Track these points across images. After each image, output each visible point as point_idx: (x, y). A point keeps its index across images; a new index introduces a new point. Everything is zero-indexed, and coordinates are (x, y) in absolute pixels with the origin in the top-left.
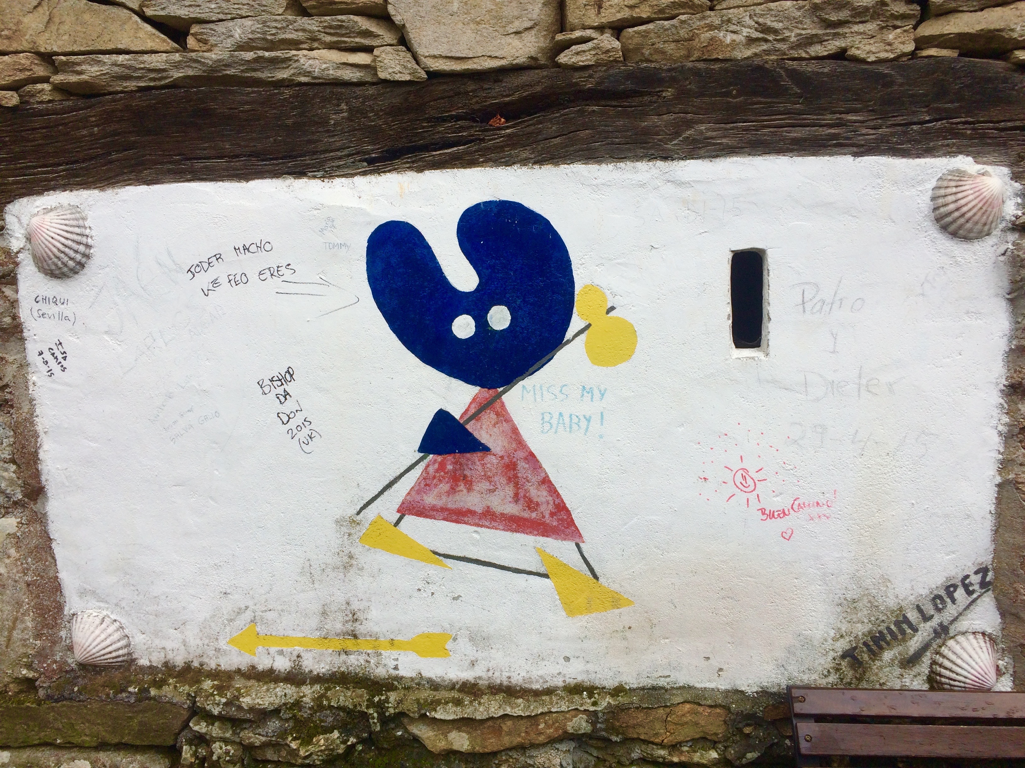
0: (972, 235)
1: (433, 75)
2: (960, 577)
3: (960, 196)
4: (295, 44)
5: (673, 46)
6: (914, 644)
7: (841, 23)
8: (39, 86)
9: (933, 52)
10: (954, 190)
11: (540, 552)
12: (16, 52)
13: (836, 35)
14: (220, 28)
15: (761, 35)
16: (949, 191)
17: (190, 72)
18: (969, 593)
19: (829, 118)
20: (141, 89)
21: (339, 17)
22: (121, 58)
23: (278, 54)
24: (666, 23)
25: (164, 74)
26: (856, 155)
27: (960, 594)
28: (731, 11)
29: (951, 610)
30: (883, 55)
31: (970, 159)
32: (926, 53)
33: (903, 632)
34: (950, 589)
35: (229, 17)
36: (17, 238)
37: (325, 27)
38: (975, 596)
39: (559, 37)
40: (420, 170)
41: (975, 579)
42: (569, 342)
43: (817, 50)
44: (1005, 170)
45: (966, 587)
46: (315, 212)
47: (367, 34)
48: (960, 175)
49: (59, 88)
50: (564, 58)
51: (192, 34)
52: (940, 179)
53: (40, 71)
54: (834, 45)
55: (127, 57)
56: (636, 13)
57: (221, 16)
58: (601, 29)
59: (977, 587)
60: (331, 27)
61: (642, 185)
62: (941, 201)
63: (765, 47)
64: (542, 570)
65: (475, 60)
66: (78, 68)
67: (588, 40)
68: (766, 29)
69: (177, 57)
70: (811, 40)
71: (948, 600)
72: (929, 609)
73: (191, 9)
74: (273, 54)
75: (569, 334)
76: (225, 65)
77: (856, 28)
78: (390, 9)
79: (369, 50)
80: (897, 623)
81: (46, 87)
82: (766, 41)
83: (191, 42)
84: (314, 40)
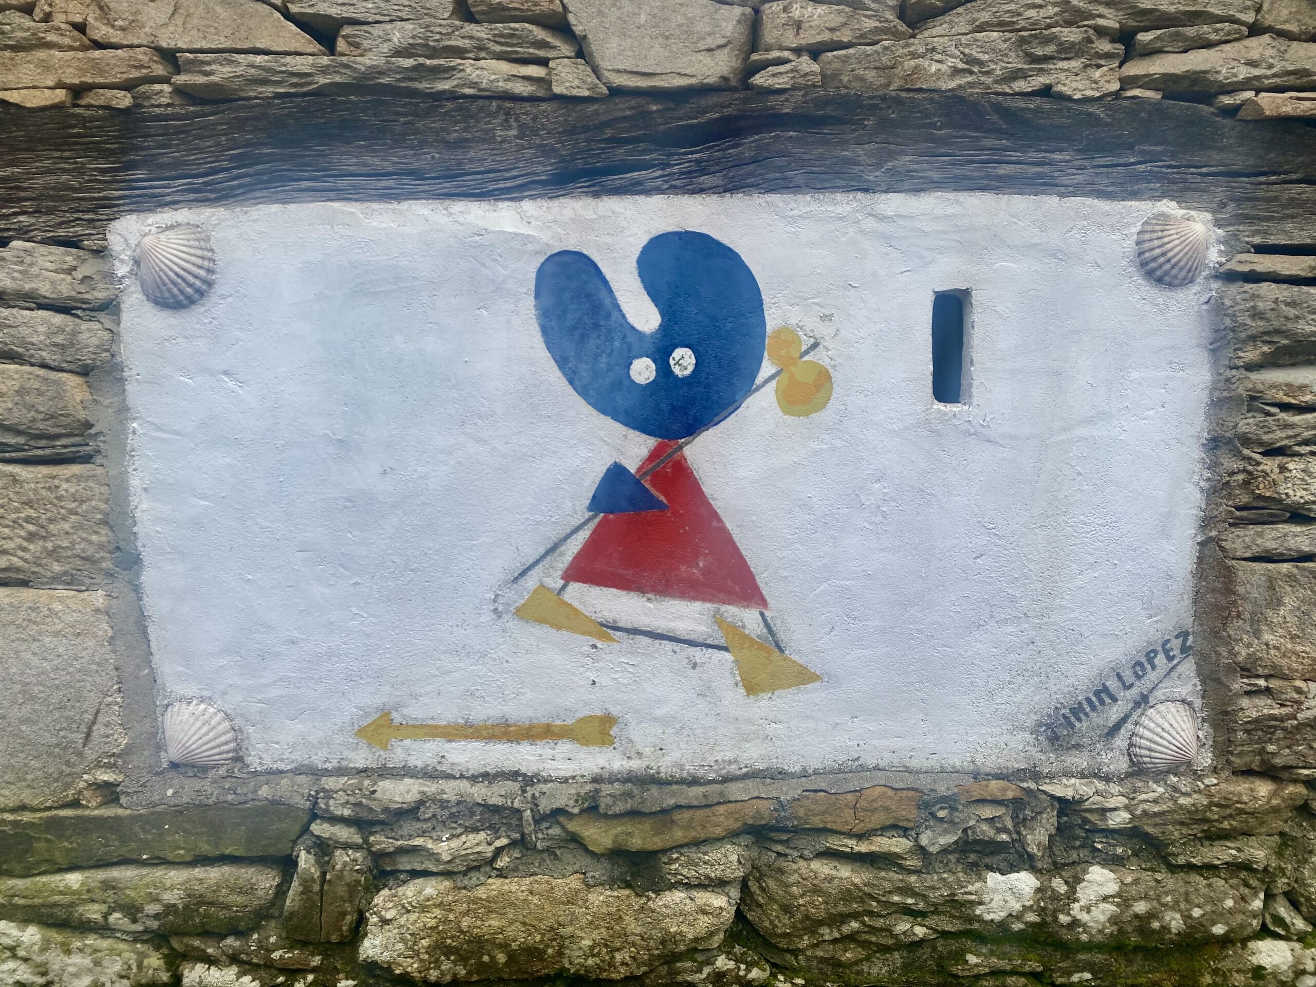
0: (1176, 282)
1: (616, 92)
2: (1160, 642)
3: (1166, 240)
4: (460, 53)
5: (874, 73)
6: (1114, 713)
7: (1046, 59)
8: (157, 87)
9: (1136, 92)
10: (1160, 234)
11: (719, 620)
12: (131, 46)
13: (1041, 70)
14: (377, 31)
15: (966, 66)
16: (1155, 235)
17: (338, 79)
18: (1170, 659)
19: (1034, 156)
20: (278, 96)
21: (512, 25)
22: (259, 59)
23: (441, 62)
24: (868, 48)
25: (309, 79)
26: (1062, 195)
27: (1160, 660)
28: (936, 39)
29: (1152, 676)
30: (1089, 93)
31: (1174, 204)
32: (1130, 93)
33: (1102, 702)
34: (1150, 656)
35: (387, 18)
36: (122, 261)
37: (495, 35)
38: (1175, 662)
39: (755, 57)
40: (596, 195)
41: (1176, 644)
42: (759, 388)
43: (1020, 85)
44: (1209, 216)
45: (1166, 652)
46: (477, 238)
47: (543, 44)
48: (1164, 218)
49: (179, 91)
50: (759, 80)
51: (343, 36)
52: (1146, 223)
53: (159, 70)
54: (1039, 81)
55: (266, 57)
56: (836, 36)
57: (378, 18)
58: (798, 51)
59: (1176, 652)
60: (501, 35)
61: (842, 219)
62: (1146, 246)
63: (970, 79)
64: (722, 642)
65: (664, 77)
66: (207, 68)
67: (786, 61)
68: (971, 61)
69: (325, 60)
70: (1016, 75)
71: (1148, 667)
72: (1128, 675)
73: (344, 8)
74: (435, 62)
75: (759, 380)
76: (380, 73)
77: (1060, 64)
78: (571, 18)
79: (543, 62)
80: (1097, 693)
81: (167, 88)
82: (971, 73)
83: (341, 45)
84: (481, 48)
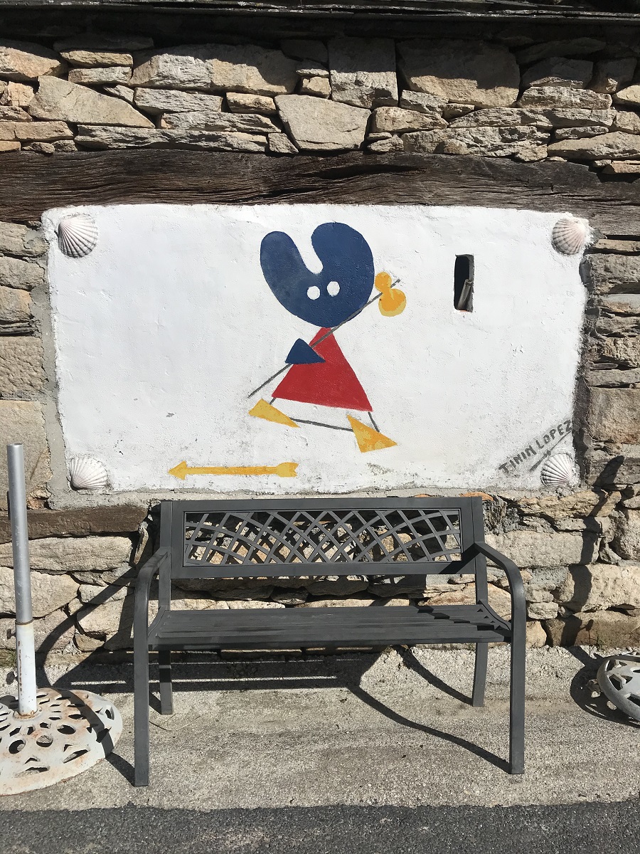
0: (571, 253)
1: (304, 152)
3: (565, 232)
4: (223, 128)
5: (430, 144)
7: (513, 140)
8: (66, 142)
9: (556, 158)
10: (563, 229)
11: (349, 418)
12: (54, 120)
13: (510, 146)
14: (181, 116)
15: (475, 143)
16: (561, 230)
17: (161, 140)
19: (506, 189)
20: (129, 148)
21: (250, 115)
22: (119, 129)
23: (214, 133)
24: (427, 132)
25: (146, 141)
26: (518, 209)
28: (460, 129)
30: (533, 158)
31: (571, 214)
32: (552, 159)
35: (187, 110)
36: (49, 232)
37: (241, 120)
39: (371, 135)
40: (291, 203)
43: (499, 152)
44: (587, 221)
46: (232, 224)
47: (266, 126)
48: (565, 221)
49: (78, 144)
50: (374, 147)
51: (164, 119)
52: (557, 223)
53: (69, 132)
54: (509, 151)
55: (124, 128)
56: (412, 126)
57: (182, 110)
58: (392, 133)
60: (244, 120)
61: (412, 218)
62: (557, 235)
63: (476, 149)
64: (350, 427)
65: (326, 144)
66: (93, 133)
67: (387, 138)
68: (476, 140)
69: (154, 131)
70: (497, 148)
73: (165, 104)
74: (211, 133)
75: (371, 298)
76: (182, 138)
77: (520, 143)
78: (281, 113)
79: (266, 134)
81: (72, 142)
82: (477, 146)
83: (163, 123)
84: (234, 126)
